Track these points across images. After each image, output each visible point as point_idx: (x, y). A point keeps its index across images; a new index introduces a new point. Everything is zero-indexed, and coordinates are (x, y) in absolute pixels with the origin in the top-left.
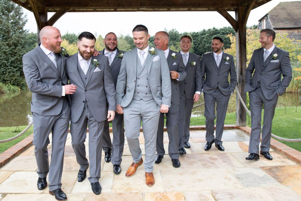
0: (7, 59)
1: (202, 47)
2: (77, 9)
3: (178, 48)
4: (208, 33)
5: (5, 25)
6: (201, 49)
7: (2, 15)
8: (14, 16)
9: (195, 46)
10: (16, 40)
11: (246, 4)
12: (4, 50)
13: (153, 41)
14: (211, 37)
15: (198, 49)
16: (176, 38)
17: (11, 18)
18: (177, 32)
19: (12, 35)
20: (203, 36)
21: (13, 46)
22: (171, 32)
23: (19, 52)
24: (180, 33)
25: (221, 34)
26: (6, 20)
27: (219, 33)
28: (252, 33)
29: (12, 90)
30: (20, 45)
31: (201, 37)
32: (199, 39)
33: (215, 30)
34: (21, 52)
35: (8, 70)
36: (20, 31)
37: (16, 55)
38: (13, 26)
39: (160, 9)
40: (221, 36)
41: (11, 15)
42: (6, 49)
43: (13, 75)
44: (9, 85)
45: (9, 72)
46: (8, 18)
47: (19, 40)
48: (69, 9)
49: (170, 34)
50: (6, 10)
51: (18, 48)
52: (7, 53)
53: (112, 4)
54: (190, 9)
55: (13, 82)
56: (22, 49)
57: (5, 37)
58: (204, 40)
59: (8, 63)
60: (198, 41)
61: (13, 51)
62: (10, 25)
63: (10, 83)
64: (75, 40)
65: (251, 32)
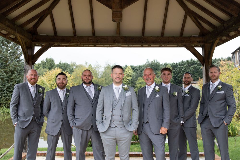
0: (4, 84)
1: (181, 77)
2: (61, 44)
3: (159, 77)
4: (186, 64)
5: (4, 54)
6: (179, 78)
7: (2, 46)
8: (12, 47)
9: (174, 75)
10: (13, 67)
11: (211, 41)
12: (2, 76)
13: (136, 71)
14: (189, 68)
15: (177, 78)
16: (157, 68)
17: (9, 48)
18: (158, 63)
19: (10, 63)
20: (182, 67)
21: (10, 73)
22: (153, 63)
23: (15, 78)
24: (161, 64)
25: (198, 65)
26: (5, 50)
27: (196, 64)
28: (226, 64)
29: (6, 113)
30: (17, 73)
31: (180, 67)
32: (178, 69)
33: (192, 61)
34: (17, 79)
35: (4, 95)
36: (17, 60)
37: (12, 81)
38: (11, 55)
39: (134, 46)
40: (198, 66)
41: (10, 46)
42: (3, 76)
43: (8, 99)
44: (4, 108)
45: (4, 96)
46: (7, 49)
47: (16, 68)
48: (53, 44)
49: (152, 64)
50: (6, 42)
51: (14, 75)
52: (4, 79)
53: (92, 40)
54: (161, 45)
55: (7, 105)
56: (18, 76)
57: (3, 65)
58: (183, 70)
59: (4, 88)
60: (177, 71)
61: (10, 77)
62: (9, 55)
63: (5, 106)
64: (67, 69)
65: (224, 63)
